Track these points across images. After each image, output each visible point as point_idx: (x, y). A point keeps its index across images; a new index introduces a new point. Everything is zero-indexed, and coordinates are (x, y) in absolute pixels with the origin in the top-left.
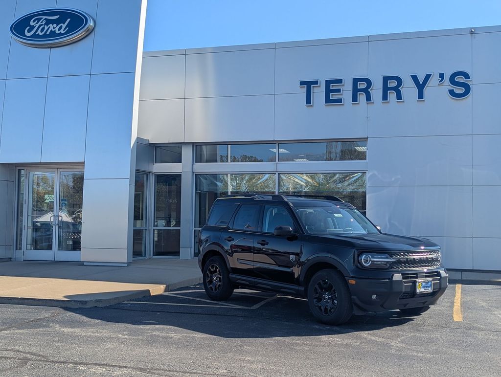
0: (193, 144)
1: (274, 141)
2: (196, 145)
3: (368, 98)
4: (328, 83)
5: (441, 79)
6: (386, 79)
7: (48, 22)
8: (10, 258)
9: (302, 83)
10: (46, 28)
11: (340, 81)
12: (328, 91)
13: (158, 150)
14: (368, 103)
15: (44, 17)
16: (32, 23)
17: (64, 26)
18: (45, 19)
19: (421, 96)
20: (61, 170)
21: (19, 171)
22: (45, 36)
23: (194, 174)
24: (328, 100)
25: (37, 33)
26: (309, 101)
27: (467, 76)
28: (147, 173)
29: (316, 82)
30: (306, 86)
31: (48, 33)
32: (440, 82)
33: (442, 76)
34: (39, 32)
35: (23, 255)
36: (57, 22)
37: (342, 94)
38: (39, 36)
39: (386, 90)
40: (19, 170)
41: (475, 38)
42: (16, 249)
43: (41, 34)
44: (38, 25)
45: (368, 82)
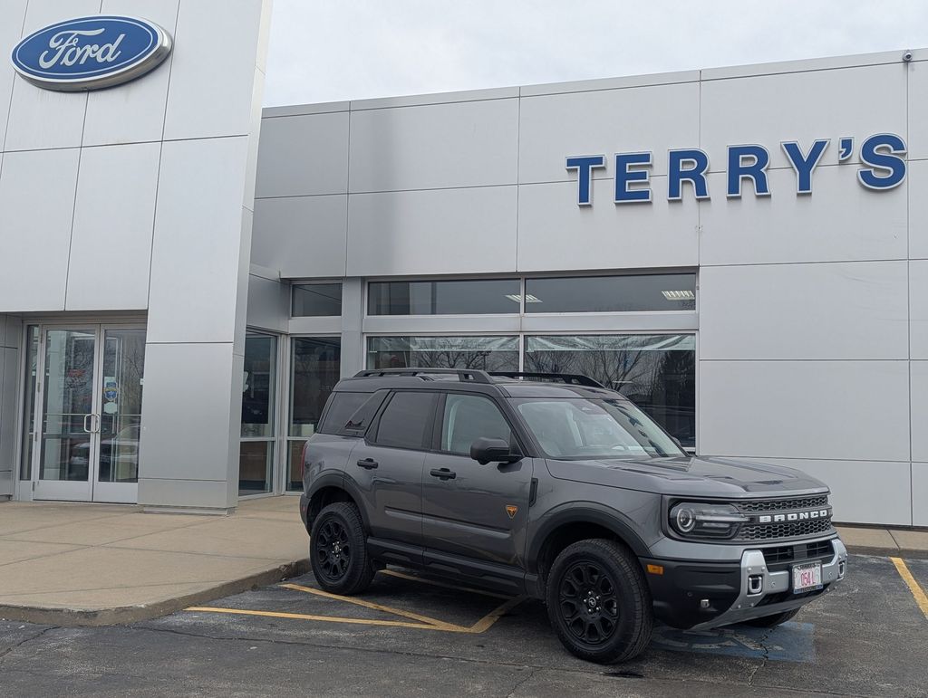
0: (363, 279)
1: (517, 273)
2: (369, 283)
3: (701, 190)
4: (622, 160)
5: (844, 150)
6: (735, 153)
7: (84, 41)
8: (9, 496)
9: (571, 162)
10: (79, 52)
11: (646, 157)
12: (622, 177)
13: (299, 293)
14: (699, 200)
15: (76, 32)
16: (52, 44)
17: (113, 48)
18: (78, 36)
19: (805, 184)
20: (107, 327)
21: (30, 328)
22: (77, 68)
23: (365, 336)
24: (621, 194)
25: (61, 63)
26: (584, 195)
27: (897, 144)
28: (276, 335)
29: (599, 160)
30: (578, 167)
31: (82, 62)
32: (843, 156)
33: (847, 144)
34: (66, 61)
35: (33, 489)
36: (99, 40)
37: (648, 183)
38: (65, 69)
39: (735, 173)
40: (29, 326)
41: (913, 70)
42: (21, 478)
43: (69, 64)
44: (63, 47)
45: (701, 158)
